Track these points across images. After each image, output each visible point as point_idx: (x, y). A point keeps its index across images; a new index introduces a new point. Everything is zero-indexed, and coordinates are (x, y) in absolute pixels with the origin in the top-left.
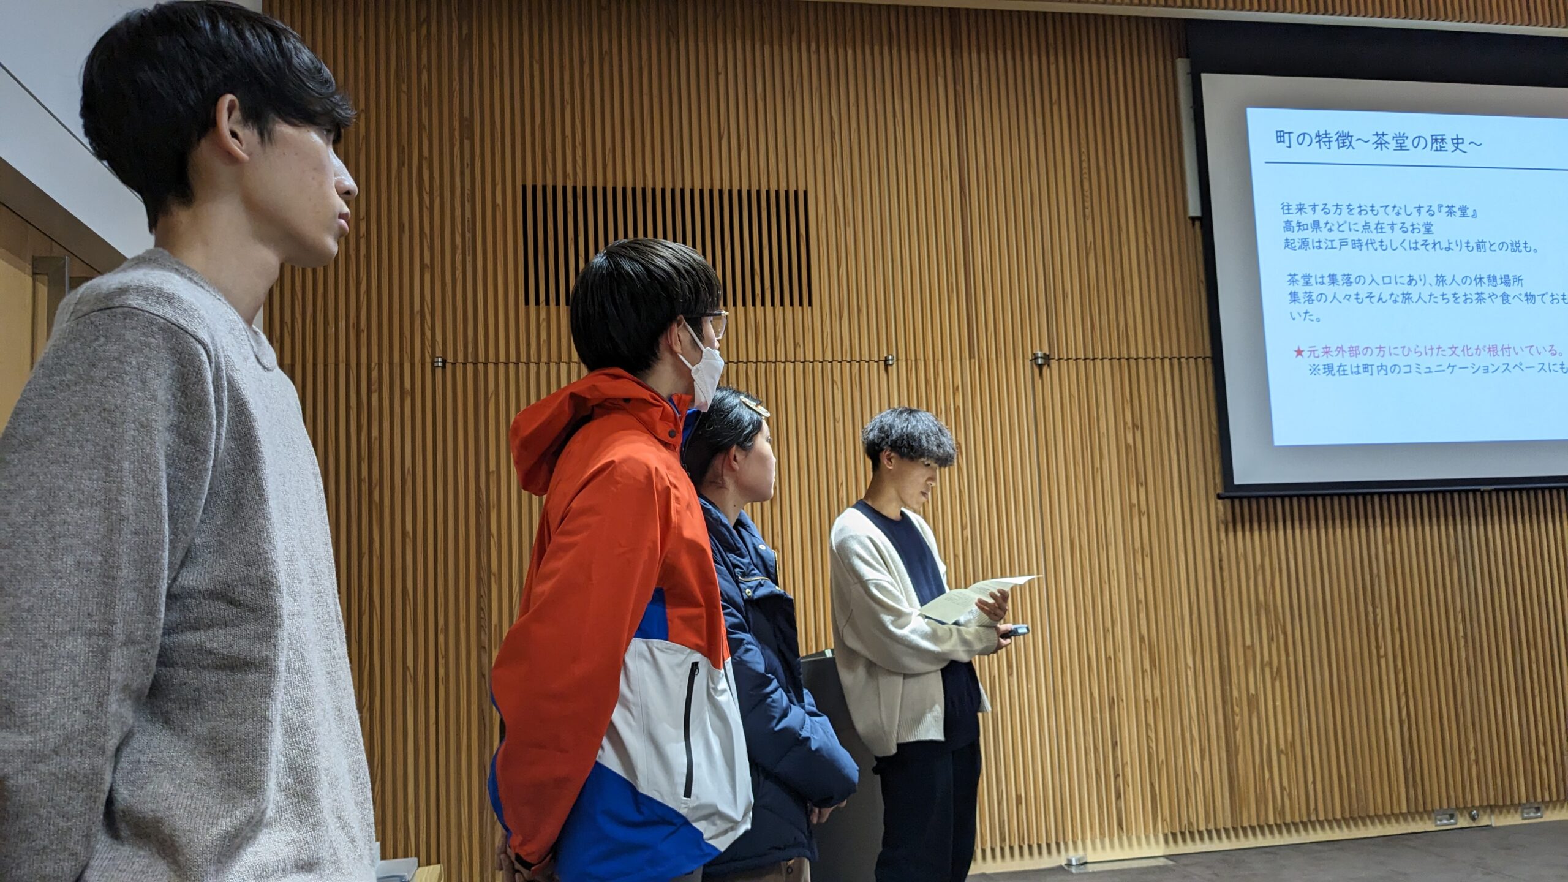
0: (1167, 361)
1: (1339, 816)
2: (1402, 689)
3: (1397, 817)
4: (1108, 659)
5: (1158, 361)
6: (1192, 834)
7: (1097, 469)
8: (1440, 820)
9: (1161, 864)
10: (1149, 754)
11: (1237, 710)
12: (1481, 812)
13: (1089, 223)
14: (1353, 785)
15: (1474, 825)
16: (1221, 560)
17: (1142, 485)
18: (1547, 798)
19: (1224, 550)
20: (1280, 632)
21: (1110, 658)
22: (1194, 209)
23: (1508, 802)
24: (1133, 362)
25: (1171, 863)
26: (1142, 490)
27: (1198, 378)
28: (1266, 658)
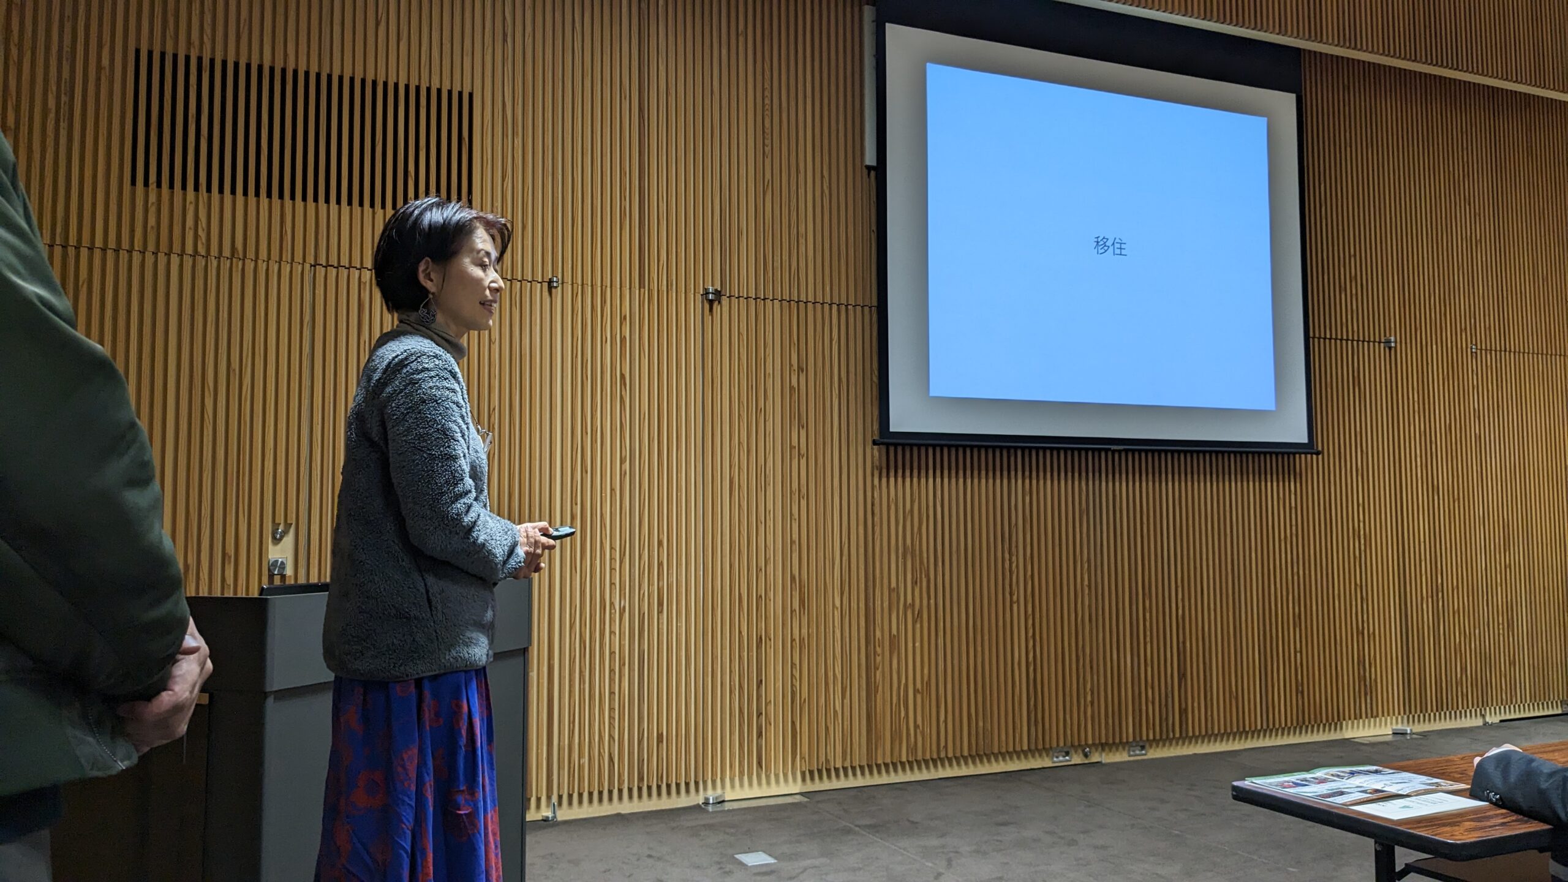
0: (835, 307)
1: (966, 753)
2: (1030, 633)
3: (1018, 754)
4: (759, 597)
5: (827, 307)
6: (828, 771)
7: (761, 409)
8: (1057, 757)
9: (796, 801)
10: (793, 693)
11: (879, 650)
12: (1093, 749)
13: (768, 161)
14: (981, 724)
15: (1086, 762)
16: (873, 505)
17: (803, 427)
18: (1151, 737)
19: (876, 495)
20: (923, 576)
21: (761, 596)
22: (870, 159)
23: (1117, 741)
24: (802, 305)
25: (806, 800)
26: (803, 433)
27: (861, 324)
28: (909, 601)
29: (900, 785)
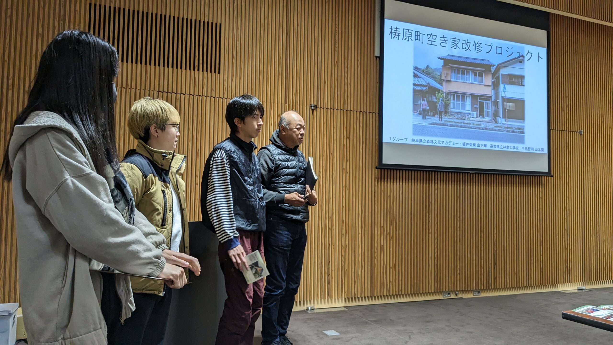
0: (361, 113)
1: (409, 293)
2: (436, 246)
3: (429, 293)
4: (329, 229)
5: (358, 113)
6: (355, 298)
7: (331, 153)
8: (445, 295)
9: (343, 310)
10: (342, 267)
11: (376, 251)
12: (459, 293)
13: (336, 53)
14: (415, 281)
15: (456, 297)
16: (375, 193)
17: (348, 161)
18: (482, 288)
19: (377, 189)
20: (394, 220)
21: (330, 228)
22: (377, 53)
23: (469, 289)
24: (348, 112)
25: (347, 309)
26: (348, 163)
27: (372, 120)
28: (388, 231)
29: (383, 305)
